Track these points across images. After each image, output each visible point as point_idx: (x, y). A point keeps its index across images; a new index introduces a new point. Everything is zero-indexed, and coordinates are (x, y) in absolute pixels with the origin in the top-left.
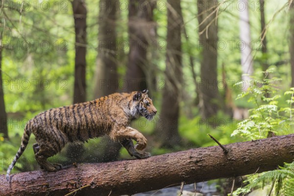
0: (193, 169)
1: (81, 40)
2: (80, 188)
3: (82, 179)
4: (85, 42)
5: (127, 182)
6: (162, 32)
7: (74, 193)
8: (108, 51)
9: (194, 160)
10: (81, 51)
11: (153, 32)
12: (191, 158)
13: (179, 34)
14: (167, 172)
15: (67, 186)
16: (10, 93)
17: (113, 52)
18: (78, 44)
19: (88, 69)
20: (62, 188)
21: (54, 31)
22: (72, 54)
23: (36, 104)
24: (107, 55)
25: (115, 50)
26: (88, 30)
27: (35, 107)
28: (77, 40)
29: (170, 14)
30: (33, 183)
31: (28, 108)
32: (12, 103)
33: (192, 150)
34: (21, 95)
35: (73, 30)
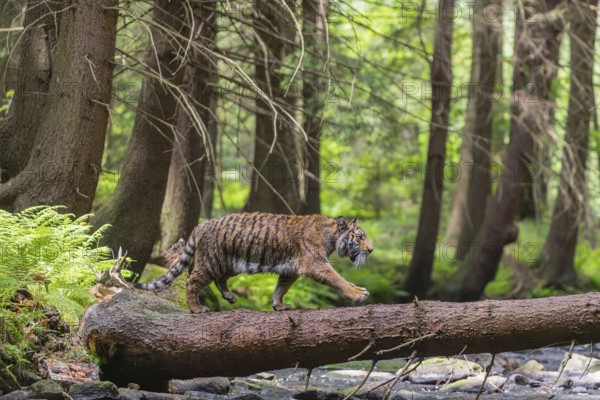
0: (590, 323)
1: (440, 119)
2: (421, 338)
3: (425, 324)
4: (446, 122)
5: (491, 334)
6: (561, 115)
7: (411, 344)
8: (479, 137)
9: (593, 309)
10: (439, 135)
11: (546, 117)
12: (588, 305)
13: (587, 123)
14: (551, 323)
15: (401, 333)
16: (330, 188)
17: (486, 140)
18: (435, 125)
19: (447, 162)
20: (393, 336)
21: (400, 103)
22: (424, 138)
23: (366, 209)
24: (477, 144)
25: (490, 137)
26: (452, 104)
27: (363, 213)
28: (434, 118)
29: (574, 90)
30: (351, 324)
31: (353, 213)
32: (331, 204)
33: (590, 294)
34: (345, 192)
35: (429, 104)
